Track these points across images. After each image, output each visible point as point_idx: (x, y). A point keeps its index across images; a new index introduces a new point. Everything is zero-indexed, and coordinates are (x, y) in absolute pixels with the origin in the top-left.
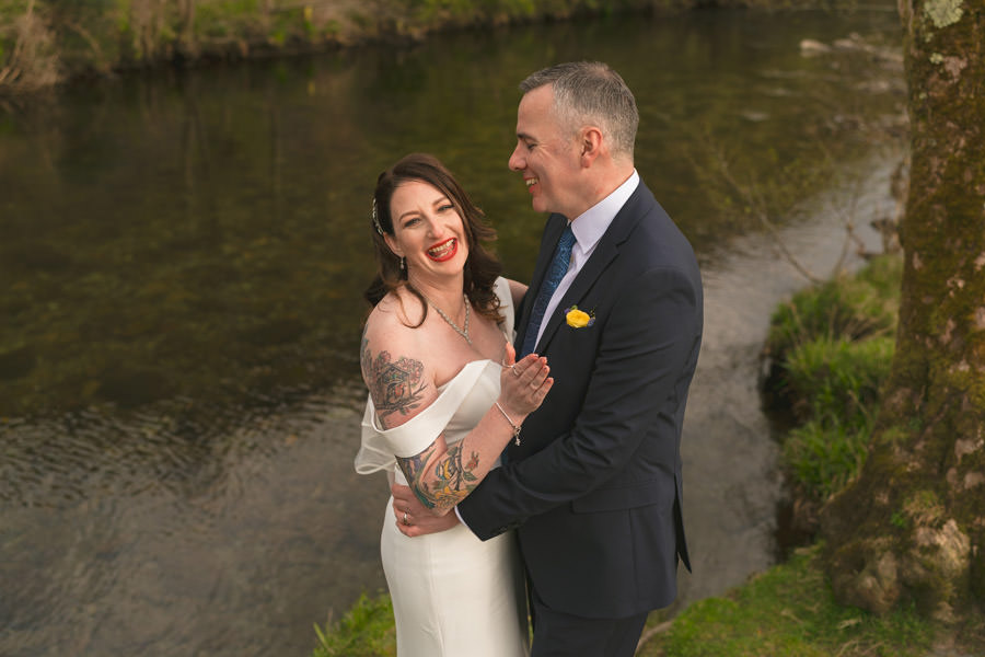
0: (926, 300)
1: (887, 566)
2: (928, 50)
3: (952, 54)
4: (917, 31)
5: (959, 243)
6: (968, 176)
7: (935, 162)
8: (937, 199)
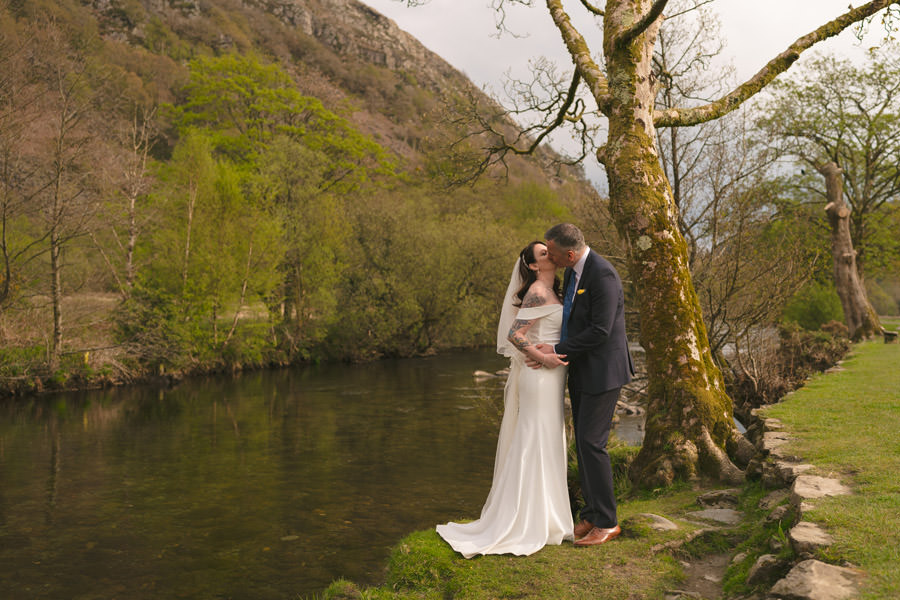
0: (659, 359)
1: (667, 464)
2: (641, 260)
3: (651, 260)
4: (635, 254)
5: (667, 334)
6: (665, 307)
7: (651, 304)
8: (655, 318)
